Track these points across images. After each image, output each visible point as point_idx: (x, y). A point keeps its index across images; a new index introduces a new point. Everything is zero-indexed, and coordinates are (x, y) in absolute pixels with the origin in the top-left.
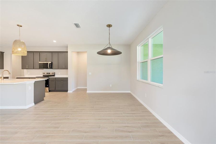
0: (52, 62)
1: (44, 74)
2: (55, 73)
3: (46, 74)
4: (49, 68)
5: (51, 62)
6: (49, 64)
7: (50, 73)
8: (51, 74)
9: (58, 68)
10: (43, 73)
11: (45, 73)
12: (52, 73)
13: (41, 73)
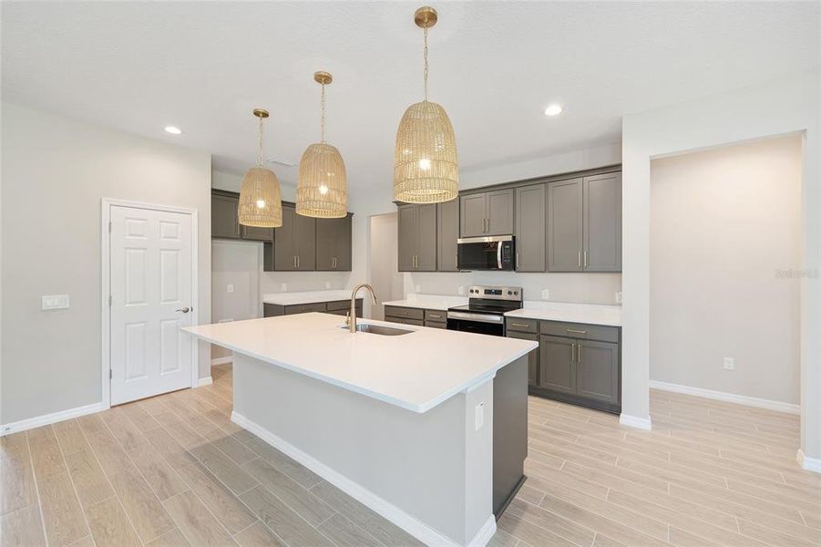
0: (514, 238)
1: (475, 295)
2: (522, 290)
3: (481, 295)
4: (500, 267)
5: (509, 238)
6: (500, 244)
7: (499, 292)
8: (504, 296)
9: (546, 268)
10: (472, 291)
11: (477, 291)
12: (510, 293)
13: (461, 290)
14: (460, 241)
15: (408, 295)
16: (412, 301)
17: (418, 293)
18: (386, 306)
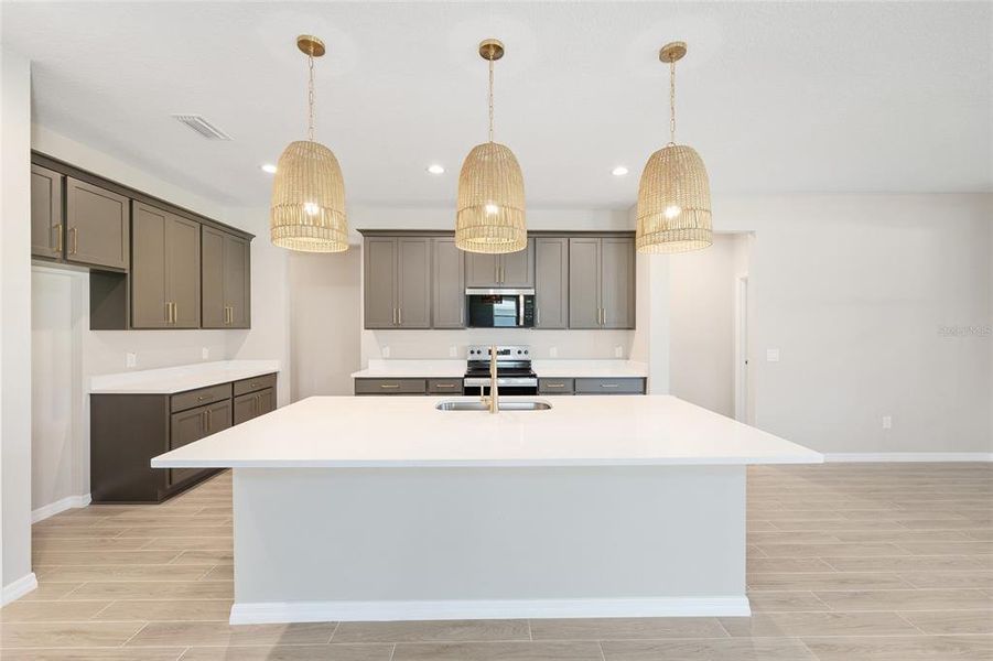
0: (535, 292)
1: (476, 357)
4: (522, 323)
5: (532, 292)
6: (521, 299)
7: (506, 353)
9: (569, 325)
10: (472, 353)
11: (478, 353)
12: (519, 352)
13: (454, 352)
14: (469, 292)
15: (371, 362)
16: (376, 369)
17: (386, 359)
18: (356, 379)
